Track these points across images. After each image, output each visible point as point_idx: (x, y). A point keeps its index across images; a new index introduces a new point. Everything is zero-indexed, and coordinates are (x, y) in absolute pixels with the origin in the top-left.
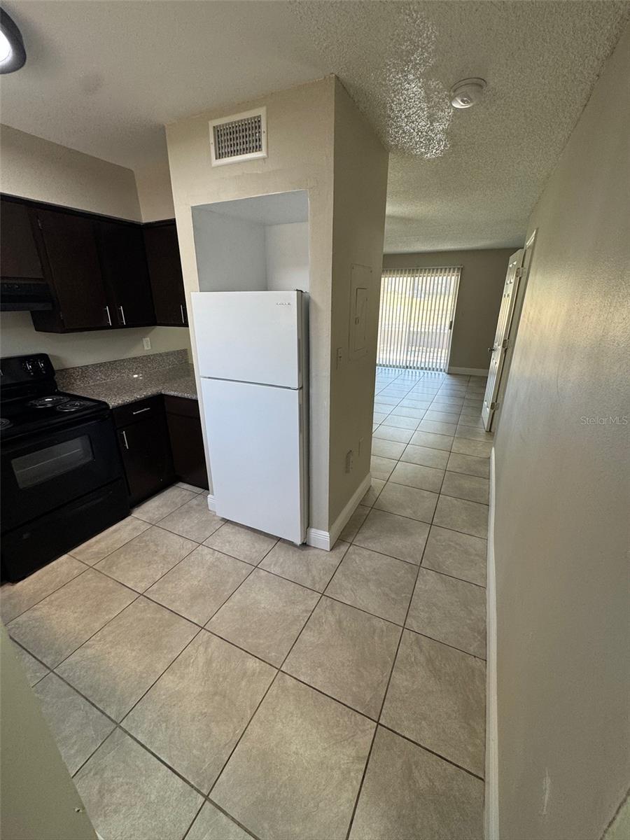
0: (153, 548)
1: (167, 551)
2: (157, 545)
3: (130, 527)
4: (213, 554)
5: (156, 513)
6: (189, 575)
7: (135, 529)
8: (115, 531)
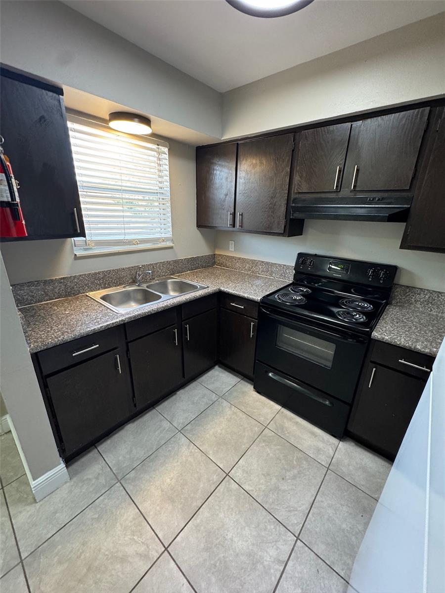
0: (289, 475)
1: (284, 491)
2: (294, 477)
3: (321, 445)
4: (279, 562)
5: (351, 468)
6: (244, 524)
7: (318, 450)
8: (313, 433)
